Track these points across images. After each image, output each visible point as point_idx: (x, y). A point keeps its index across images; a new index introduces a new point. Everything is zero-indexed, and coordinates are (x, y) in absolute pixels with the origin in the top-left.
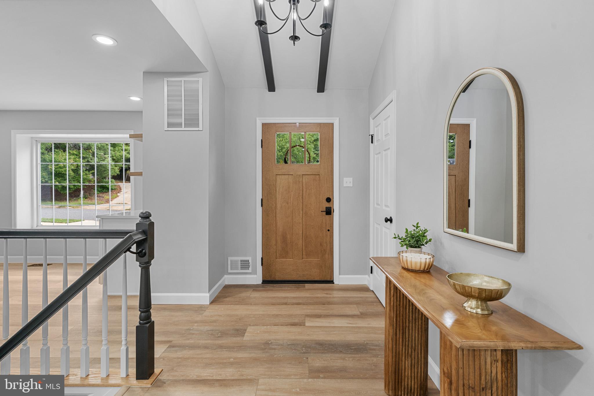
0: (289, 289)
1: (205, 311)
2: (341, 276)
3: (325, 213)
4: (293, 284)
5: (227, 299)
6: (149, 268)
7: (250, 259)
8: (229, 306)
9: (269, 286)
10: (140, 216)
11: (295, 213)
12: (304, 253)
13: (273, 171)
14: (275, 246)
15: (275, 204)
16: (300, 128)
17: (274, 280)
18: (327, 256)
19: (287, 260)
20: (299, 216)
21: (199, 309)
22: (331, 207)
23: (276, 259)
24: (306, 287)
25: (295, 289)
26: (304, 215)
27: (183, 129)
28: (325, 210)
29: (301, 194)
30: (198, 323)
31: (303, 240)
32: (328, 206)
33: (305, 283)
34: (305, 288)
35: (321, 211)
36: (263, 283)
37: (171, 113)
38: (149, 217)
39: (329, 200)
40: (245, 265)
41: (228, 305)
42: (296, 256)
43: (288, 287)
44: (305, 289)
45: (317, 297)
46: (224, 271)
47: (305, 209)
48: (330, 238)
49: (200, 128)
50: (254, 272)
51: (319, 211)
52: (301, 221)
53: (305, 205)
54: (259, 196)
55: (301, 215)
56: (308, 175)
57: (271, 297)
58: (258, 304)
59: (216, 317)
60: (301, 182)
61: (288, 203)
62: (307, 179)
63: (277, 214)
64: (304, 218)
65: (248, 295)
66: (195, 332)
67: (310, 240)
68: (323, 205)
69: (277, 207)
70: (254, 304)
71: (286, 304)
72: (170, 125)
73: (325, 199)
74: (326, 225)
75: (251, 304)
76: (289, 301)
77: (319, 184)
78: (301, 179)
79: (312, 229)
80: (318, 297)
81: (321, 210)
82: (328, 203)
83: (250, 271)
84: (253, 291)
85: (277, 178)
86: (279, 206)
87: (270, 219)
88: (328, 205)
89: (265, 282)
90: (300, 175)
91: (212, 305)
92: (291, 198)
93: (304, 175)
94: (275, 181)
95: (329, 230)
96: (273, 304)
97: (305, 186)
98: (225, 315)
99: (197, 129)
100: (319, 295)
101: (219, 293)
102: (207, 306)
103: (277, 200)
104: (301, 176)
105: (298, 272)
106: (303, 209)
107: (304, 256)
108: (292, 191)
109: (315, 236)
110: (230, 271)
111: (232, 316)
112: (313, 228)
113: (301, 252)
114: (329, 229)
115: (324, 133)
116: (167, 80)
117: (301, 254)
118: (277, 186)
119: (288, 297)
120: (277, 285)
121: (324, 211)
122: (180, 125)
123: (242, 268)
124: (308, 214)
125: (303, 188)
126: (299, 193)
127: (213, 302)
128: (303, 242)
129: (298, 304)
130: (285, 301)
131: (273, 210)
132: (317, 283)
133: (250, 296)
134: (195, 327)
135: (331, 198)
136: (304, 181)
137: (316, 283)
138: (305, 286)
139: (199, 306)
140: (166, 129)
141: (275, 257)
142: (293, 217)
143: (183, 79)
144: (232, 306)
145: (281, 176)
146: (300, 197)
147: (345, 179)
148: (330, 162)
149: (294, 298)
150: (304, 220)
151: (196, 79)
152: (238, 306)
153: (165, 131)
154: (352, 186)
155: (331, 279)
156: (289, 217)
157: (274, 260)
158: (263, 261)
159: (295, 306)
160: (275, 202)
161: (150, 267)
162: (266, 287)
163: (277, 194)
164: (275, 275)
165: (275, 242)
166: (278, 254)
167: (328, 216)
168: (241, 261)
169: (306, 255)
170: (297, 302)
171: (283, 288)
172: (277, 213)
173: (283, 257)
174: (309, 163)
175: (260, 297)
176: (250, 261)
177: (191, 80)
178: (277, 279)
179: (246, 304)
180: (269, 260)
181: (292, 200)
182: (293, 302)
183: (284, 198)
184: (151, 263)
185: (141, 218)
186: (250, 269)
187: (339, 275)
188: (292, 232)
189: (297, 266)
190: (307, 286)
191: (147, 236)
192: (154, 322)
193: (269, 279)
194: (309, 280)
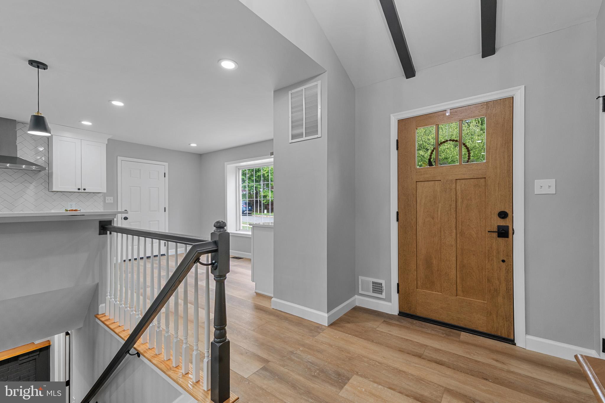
0: (433, 332)
1: (319, 333)
2: (529, 337)
3: (495, 235)
4: (442, 328)
5: (349, 325)
6: (224, 283)
7: (383, 282)
8: (347, 335)
9: (406, 322)
10: (214, 226)
11: (444, 231)
12: (458, 288)
13: (412, 178)
14: (416, 272)
15: (415, 219)
16: (453, 116)
17: (414, 314)
18: (500, 299)
19: (432, 293)
20: (451, 236)
21: (315, 328)
22: (508, 227)
23: (417, 288)
24: (461, 337)
25: (442, 335)
26: (458, 235)
27: (304, 138)
28: (497, 231)
29: (454, 206)
30: (305, 347)
31: (458, 270)
32: (502, 225)
33: (462, 331)
34: (459, 338)
35: (488, 232)
36: (399, 314)
37: (295, 124)
38: (224, 227)
39: (503, 215)
40: (377, 288)
41: (347, 333)
42: (447, 290)
43: (433, 330)
44: (458, 340)
45: (476, 361)
46: (353, 290)
47: (460, 226)
48: (507, 272)
49: (319, 135)
50: (388, 299)
51: (485, 231)
52: (453, 243)
53: (460, 221)
54: (394, 208)
55: (454, 234)
56: (465, 180)
57: (402, 338)
58: (381, 344)
59: (326, 345)
60: (454, 190)
61: (433, 218)
62: (463, 185)
63: (417, 232)
64: (458, 239)
65: (375, 327)
66: (296, 359)
67: (469, 272)
68: (493, 222)
69: (418, 223)
70: (376, 343)
71: (420, 356)
72: (293, 137)
73: (497, 213)
74: (498, 253)
75: (373, 341)
76: (427, 353)
77: (484, 192)
78: (454, 185)
79: (472, 256)
80: (479, 362)
81: (489, 229)
82: (502, 220)
83: (383, 296)
84: (383, 322)
85: (417, 185)
86: (420, 221)
87: (408, 238)
88: (502, 222)
89: (401, 314)
90: (452, 181)
91: (329, 329)
92: (437, 211)
93: (459, 180)
94: (415, 190)
95: (503, 261)
96: (401, 351)
97: (460, 195)
98: (337, 347)
99: (316, 136)
100: (479, 359)
101: (345, 315)
102: (325, 328)
103: (418, 213)
104: (454, 181)
105: (449, 312)
106: (457, 227)
107: (460, 292)
108: (439, 202)
109: (478, 267)
110: (360, 292)
111: (342, 351)
112: (474, 255)
113: (455, 286)
114: (505, 259)
115: (493, 115)
116: (291, 92)
117: (455, 289)
118: (417, 196)
119: (427, 346)
120: (417, 321)
121: (495, 231)
122: (301, 135)
123: (374, 291)
124: (466, 233)
125: (457, 198)
126: (451, 205)
127: (333, 325)
128: (458, 272)
129: (438, 364)
130: (420, 351)
131: (412, 227)
132: (483, 337)
133: (376, 329)
134: (299, 352)
135: (507, 212)
136: (458, 187)
137: (481, 336)
138: (460, 335)
139: (317, 325)
140: (291, 141)
141: (416, 286)
142: (442, 237)
143: (303, 88)
144: (350, 336)
145: (423, 183)
146: (453, 211)
147: (538, 183)
148: (506, 156)
149: (437, 350)
150: (458, 242)
151: (315, 83)
152: (356, 338)
153: (290, 143)
154: (555, 193)
155: (508, 336)
156: (436, 236)
157: (414, 290)
158: (400, 287)
159: (434, 365)
160: (415, 216)
161: (226, 281)
162: (402, 321)
163: (418, 206)
164: (416, 309)
165: (416, 267)
166: (419, 283)
167: (501, 240)
168: (373, 283)
169: (463, 291)
170: (438, 358)
171: (425, 330)
172: (418, 230)
173: (427, 288)
174: (468, 162)
175: (388, 334)
176: (383, 285)
177: (311, 86)
178: (418, 314)
179: (367, 339)
180: (407, 288)
181: (439, 214)
182: (431, 357)
183: (427, 211)
184: (227, 276)
185: (216, 227)
186: (384, 293)
187: (526, 334)
188: (439, 256)
189: (449, 304)
190: (464, 336)
191: (217, 247)
192: (229, 342)
193: (408, 312)
194: (467, 327)
